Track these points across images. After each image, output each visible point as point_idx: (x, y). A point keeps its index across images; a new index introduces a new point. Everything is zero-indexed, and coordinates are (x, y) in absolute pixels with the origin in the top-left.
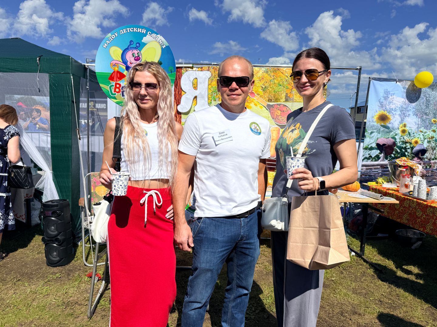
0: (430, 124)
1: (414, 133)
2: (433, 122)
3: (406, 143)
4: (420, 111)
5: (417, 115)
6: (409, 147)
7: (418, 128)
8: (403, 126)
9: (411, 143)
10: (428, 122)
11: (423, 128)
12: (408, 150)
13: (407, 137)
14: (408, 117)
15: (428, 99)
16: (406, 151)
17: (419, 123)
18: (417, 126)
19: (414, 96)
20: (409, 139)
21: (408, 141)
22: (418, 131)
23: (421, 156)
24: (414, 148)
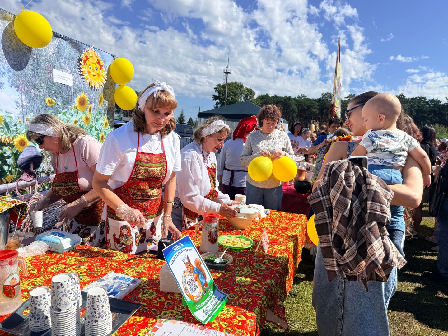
0: (43, 107)
1: (15, 125)
2: (48, 104)
3: (2, 145)
4: (24, 79)
5: (17, 86)
6: (8, 153)
7: (22, 114)
9: (12, 146)
10: (39, 102)
12: (9, 161)
13: (2, 134)
15: (35, 57)
16: (5, 163)
17: (24, 104)
18: (20, 110)
19: (8, 44)
20: (7, 136)
21: (7, 141)
22: (24, 120)
23: (34, 169)
24: (19, 155)
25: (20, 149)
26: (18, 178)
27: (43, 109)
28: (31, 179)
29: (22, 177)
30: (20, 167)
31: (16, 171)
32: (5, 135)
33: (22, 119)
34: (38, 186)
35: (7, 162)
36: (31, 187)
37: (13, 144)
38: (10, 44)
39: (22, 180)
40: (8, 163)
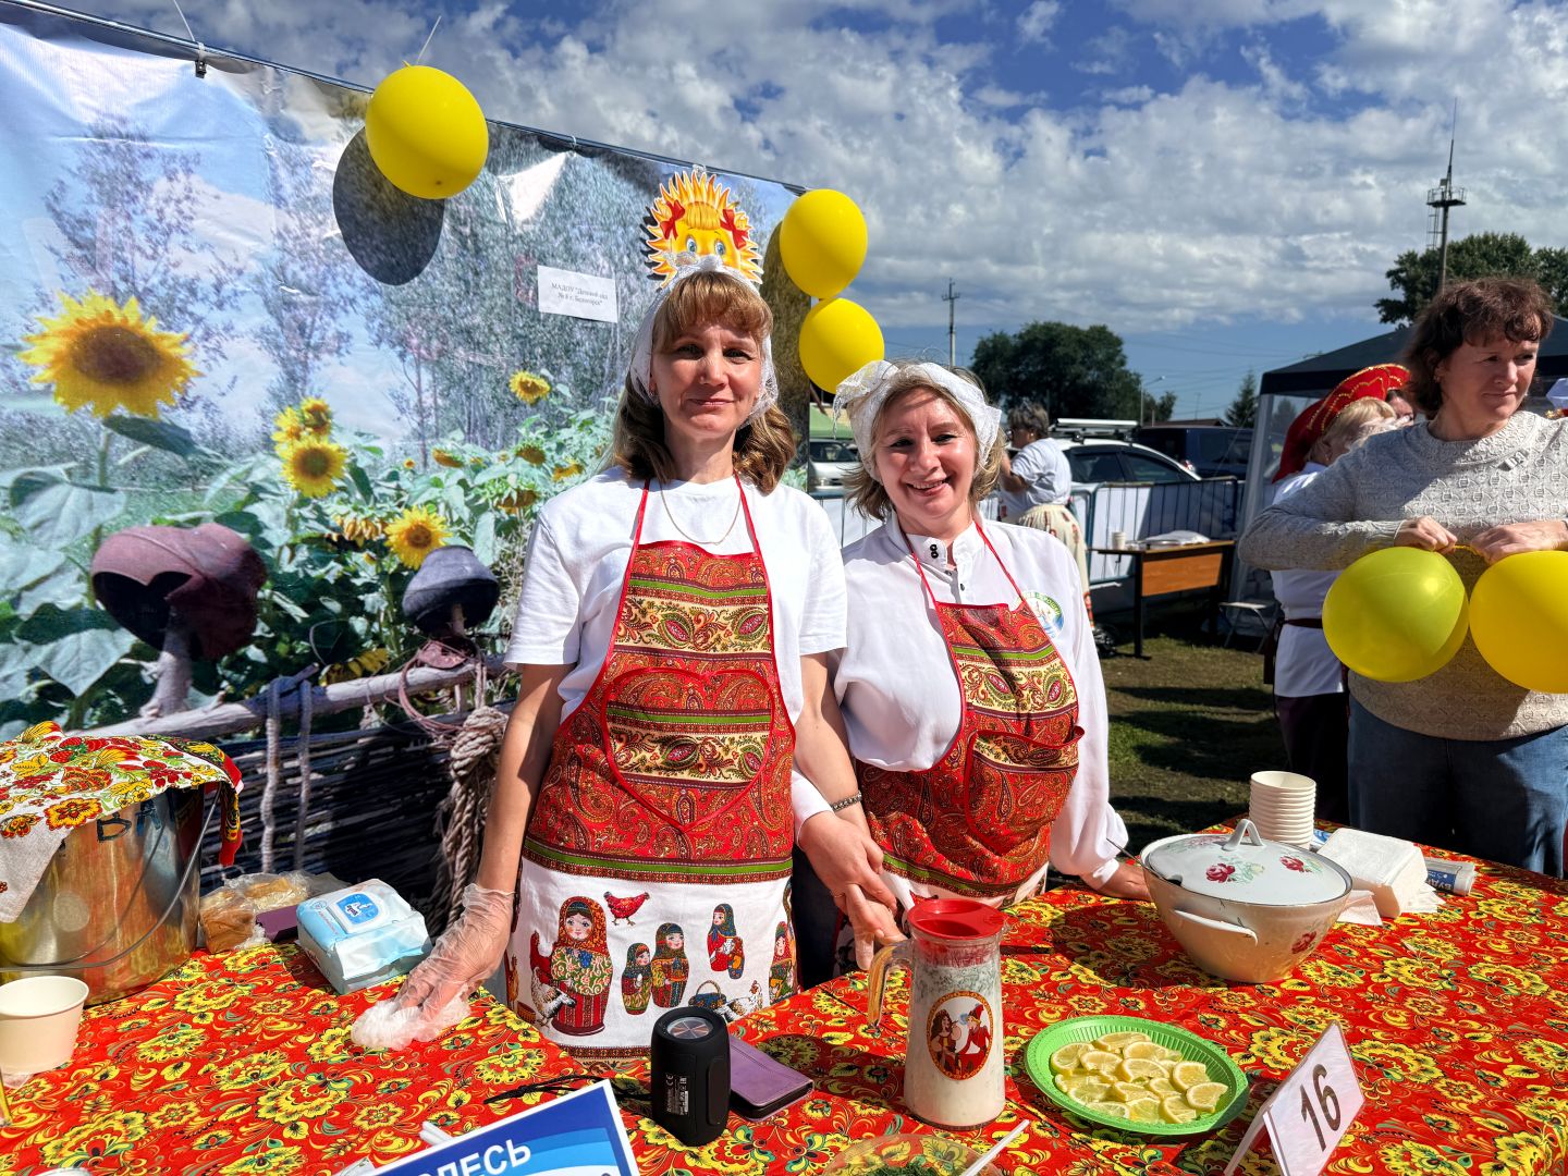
0: (501, 406)
1: (394, 476)
2: (520, 394)
3: (344, 546)
4: (427, 312)
5: (403, 341)
6: (368, 574)
7: (421, 436)
8: (306, 424)
9: (380, 549)
10: (485, 391)
11: (459, 435)
12: (371, 600)
13: (344, 509)
14: (334, 359)
15: (467, 231)
16: (357, 608)
17: (428, 401)
18: (412, 422)
19: (366, 198)
20: (362, 516)
21: (361, 534)
22: (425, 456)
23: (467, 626)
24: (409, 578)
25: (413, 558)
26: (407, 657)
27: (500, 416)
28: (456, 660)
29: (420, 655)
30: (412, 619)
31: (398, 633)
32: (354, 514)
33: (420, 455)
34: (488, 685)
35: (362, 603)
36: (457, 688)
37: (386, 544)
38: (374, 198)
39: (422, 665)
40: (368, 608)
